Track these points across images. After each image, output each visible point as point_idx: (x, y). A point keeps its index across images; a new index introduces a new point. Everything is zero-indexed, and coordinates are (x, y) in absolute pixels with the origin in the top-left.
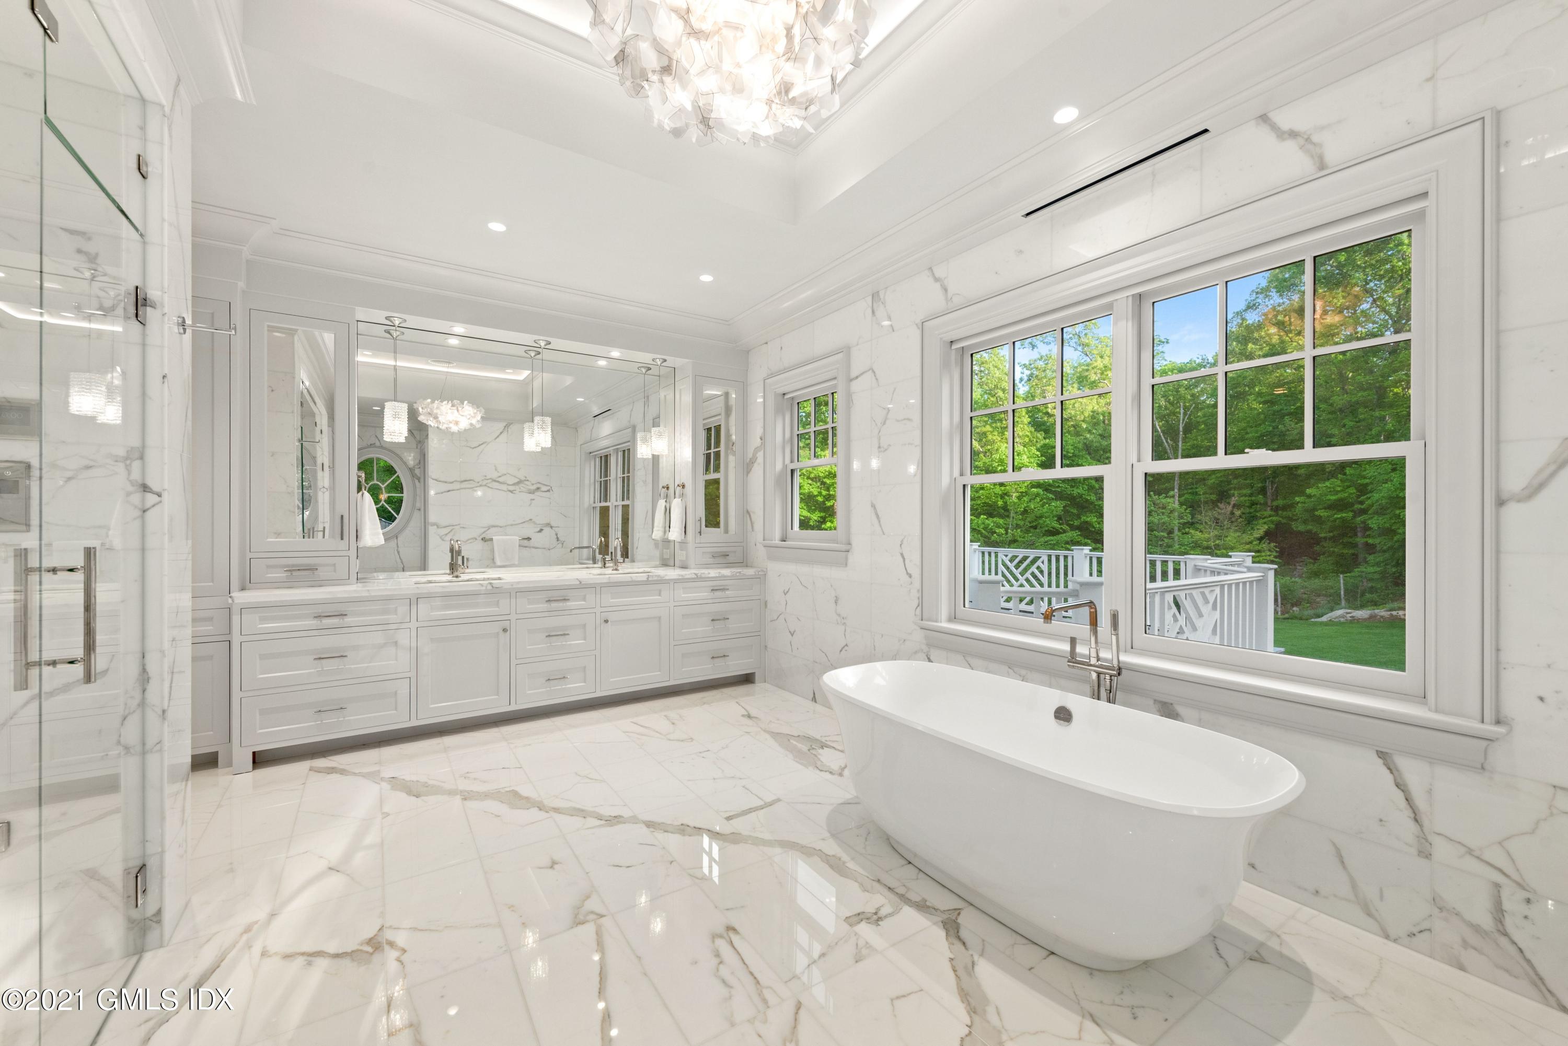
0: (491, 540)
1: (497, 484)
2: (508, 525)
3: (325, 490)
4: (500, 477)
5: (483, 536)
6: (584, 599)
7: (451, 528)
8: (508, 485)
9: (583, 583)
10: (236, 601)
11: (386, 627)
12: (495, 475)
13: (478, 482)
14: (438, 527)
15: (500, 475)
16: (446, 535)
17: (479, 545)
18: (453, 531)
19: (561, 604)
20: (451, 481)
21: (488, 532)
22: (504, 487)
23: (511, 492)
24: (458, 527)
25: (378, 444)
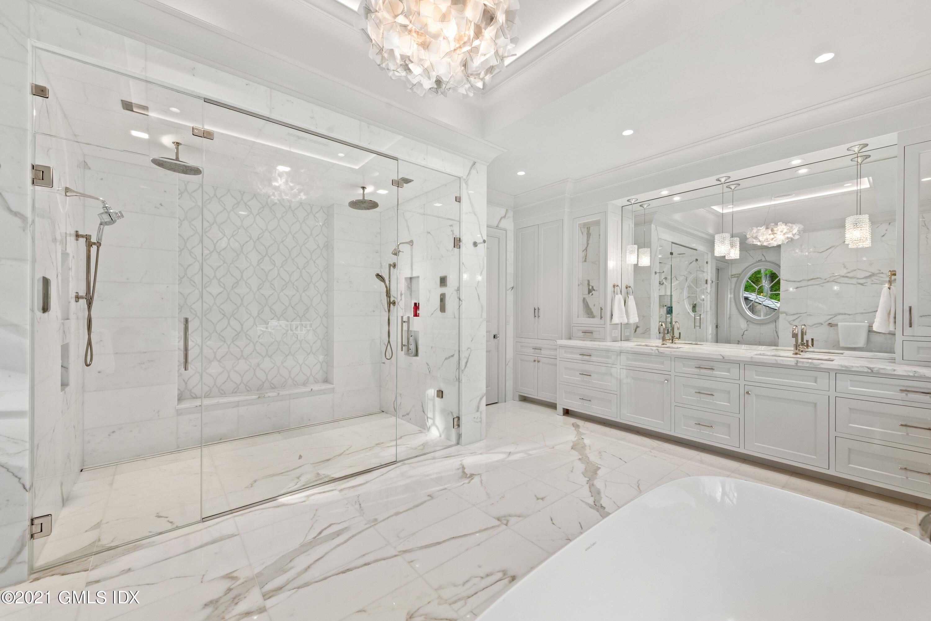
0: (837, 325)
1: (846, 279)
2: (858, 313)
3: (708, 294)
4: (849, 273)
5: (829, 322)
6: (729, 372)
7: (799, 315)
8: (858, 279)
9: (725, 358)
10: (558, 343)
11: (607, 365)
12: (843, 272)
13: (825, 279)
14: (787, 315)
15: (848, 271)
16: (794, 320)
17: (825, 329)
18: (801, 317)
19: (709, 372)
20: (799, 280)
21: (833, 319)
22: (854, 281)
23: (862, 284)
24: (804, 315)
25: (763, 259)
